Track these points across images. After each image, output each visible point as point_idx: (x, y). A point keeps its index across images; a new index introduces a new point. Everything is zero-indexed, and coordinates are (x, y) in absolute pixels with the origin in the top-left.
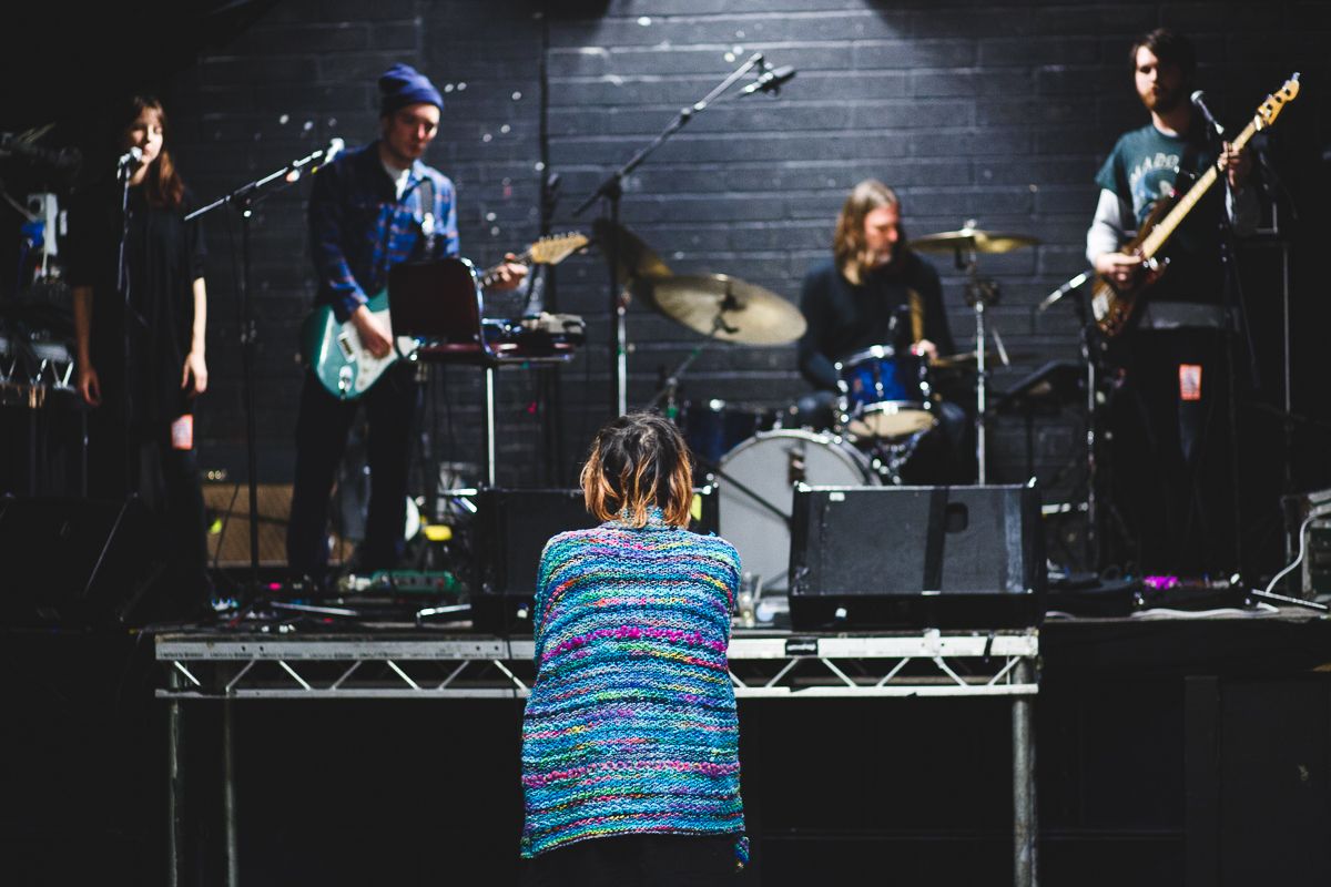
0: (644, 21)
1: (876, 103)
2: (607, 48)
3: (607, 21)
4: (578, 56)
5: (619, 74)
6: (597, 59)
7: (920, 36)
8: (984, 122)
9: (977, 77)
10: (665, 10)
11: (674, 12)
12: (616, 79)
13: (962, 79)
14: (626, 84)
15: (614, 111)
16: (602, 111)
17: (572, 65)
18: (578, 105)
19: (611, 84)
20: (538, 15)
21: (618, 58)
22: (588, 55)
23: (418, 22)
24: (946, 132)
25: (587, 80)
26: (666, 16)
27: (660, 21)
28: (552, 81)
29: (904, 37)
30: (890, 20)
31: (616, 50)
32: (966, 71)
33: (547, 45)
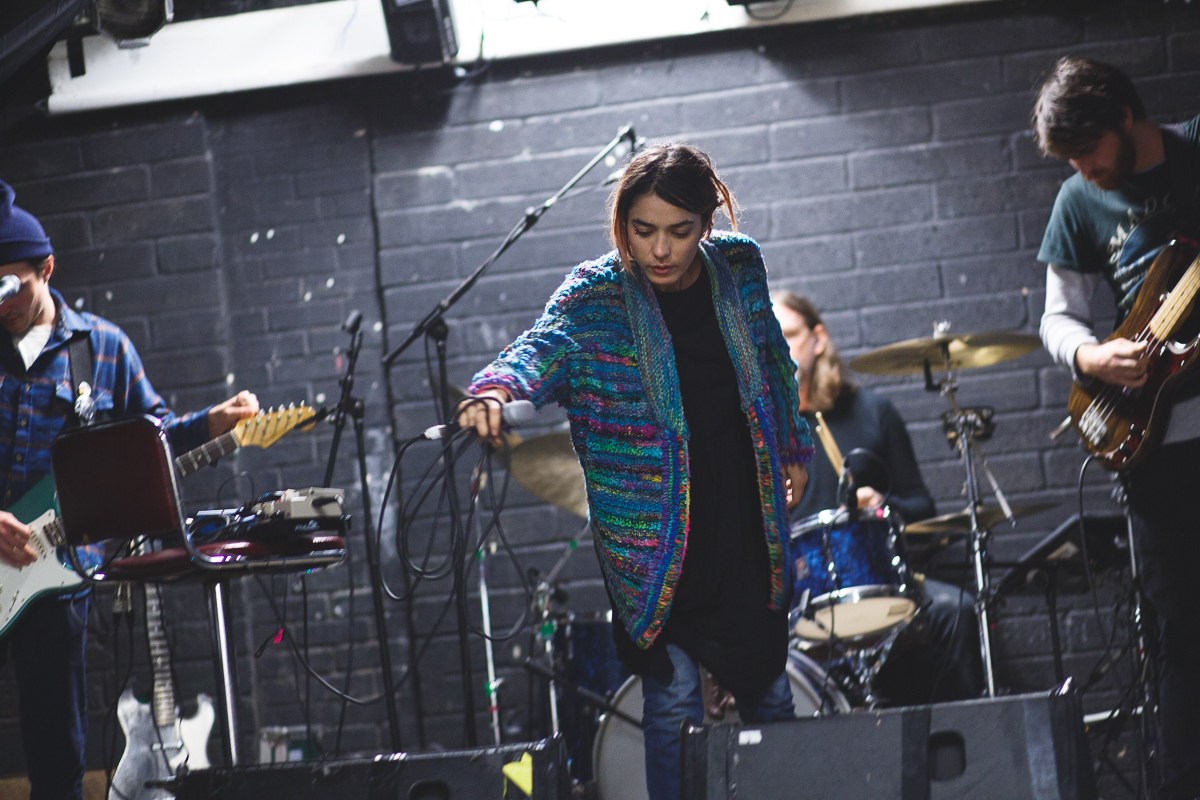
0: (496, 126)
1: (806, 201)
2: (452, 165)
3: (447, 130)
4: (416, 178)
5: (469, 198)
6: (440, 181)
7: (854, 110)
8: (951, 213)
9: (935, 153)
10: (522, 111)
11: (532, 110)
12: (467, 205)
13: (916, 157)
14: (477, 209)
15: (466, 245)
16: (453, 247)
17: (407, 192)
18: (419, 243)
19: (460, 212)
20: (361, 133)
21: (467, 177)
22: (429, 177)
23: (209, 156)
24: (902, 229)
25: (429, 209)
26: (524, 117)
27: (517, 123)
28: (382, 215)
29: (837, 113)
30: (815, 92)
31: (462, 167)
32: (922, 147)
33: (373, 170)
